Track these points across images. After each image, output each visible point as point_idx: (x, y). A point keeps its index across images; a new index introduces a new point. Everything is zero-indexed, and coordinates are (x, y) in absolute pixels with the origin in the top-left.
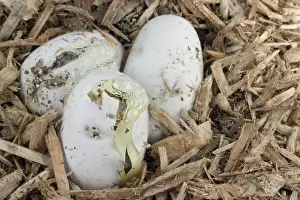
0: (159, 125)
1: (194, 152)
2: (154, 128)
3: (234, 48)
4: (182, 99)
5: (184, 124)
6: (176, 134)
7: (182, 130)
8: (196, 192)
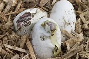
0: (64, 36)
1: (79, 43)
2: (63, 37)
3: (86, 10)
4: (71, 26)
5: (73, 34)
6: (71, 38)
7: (73, 36)
8: (83, 56)
